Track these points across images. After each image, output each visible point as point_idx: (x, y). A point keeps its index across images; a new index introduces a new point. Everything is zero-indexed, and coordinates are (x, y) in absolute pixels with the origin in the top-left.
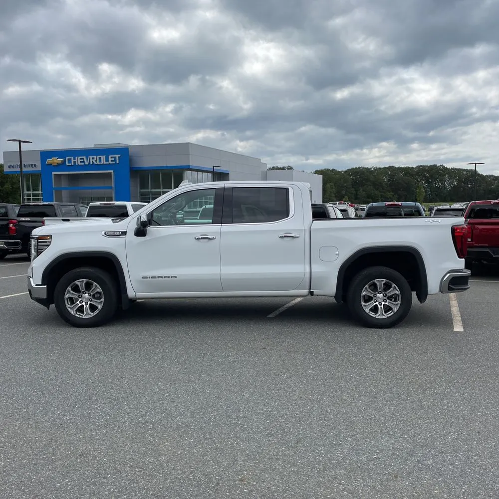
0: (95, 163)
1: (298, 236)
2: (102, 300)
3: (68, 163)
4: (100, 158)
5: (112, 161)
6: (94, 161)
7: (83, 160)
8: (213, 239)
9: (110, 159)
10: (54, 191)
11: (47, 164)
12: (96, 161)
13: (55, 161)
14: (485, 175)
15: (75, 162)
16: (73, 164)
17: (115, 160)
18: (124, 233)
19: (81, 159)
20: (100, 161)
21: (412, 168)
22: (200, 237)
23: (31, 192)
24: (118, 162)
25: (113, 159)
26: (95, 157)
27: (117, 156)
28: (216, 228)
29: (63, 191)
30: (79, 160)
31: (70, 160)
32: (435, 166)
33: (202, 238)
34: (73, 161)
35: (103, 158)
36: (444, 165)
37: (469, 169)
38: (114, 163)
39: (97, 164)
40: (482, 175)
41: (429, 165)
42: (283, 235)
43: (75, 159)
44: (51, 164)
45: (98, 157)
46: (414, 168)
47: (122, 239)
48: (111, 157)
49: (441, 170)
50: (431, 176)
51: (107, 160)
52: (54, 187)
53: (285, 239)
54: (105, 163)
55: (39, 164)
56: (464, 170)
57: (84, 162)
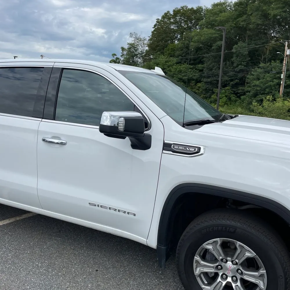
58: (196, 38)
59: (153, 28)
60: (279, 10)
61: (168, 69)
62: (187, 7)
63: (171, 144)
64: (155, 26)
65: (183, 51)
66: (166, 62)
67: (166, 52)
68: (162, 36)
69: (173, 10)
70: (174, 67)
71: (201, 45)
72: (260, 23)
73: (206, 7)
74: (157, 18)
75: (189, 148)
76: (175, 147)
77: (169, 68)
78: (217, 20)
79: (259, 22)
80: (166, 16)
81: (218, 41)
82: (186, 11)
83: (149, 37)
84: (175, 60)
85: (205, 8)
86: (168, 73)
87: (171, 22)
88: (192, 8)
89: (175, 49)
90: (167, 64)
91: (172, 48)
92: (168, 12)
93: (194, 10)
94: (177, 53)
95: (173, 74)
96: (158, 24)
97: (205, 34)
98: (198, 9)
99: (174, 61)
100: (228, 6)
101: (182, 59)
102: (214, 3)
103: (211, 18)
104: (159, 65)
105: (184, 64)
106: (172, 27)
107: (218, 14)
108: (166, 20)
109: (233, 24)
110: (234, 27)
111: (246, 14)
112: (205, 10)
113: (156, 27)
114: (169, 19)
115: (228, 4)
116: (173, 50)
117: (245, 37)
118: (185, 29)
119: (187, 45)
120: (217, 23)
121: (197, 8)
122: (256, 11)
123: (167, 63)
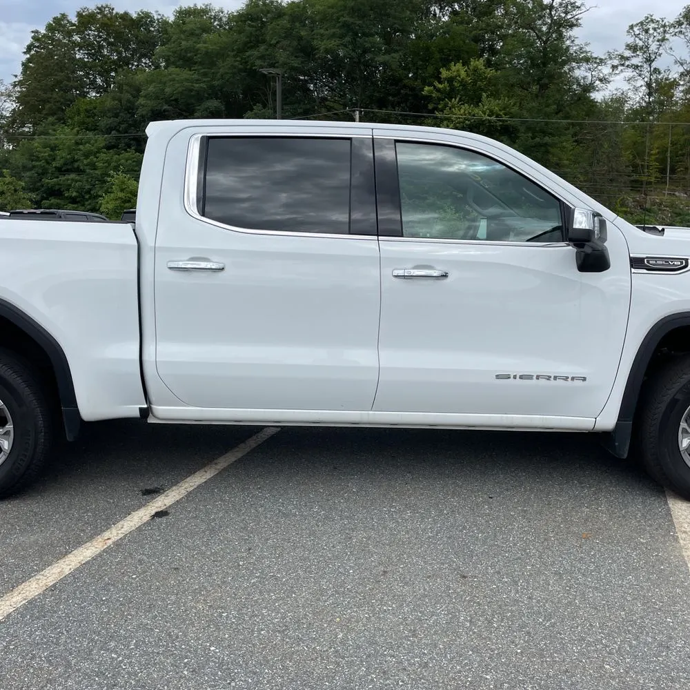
58: (151, 89)
59: (25, 53)
60: (335, 41)
61: (85, 162)
62: (113, 9)
63: (643, 259)
64: (29, 48)
65: (119, 118)
66: (77, 144)
67: (71, 118)
68: (56, 75)
69: (76, 13)
70: (102, 156)
71: (166, 107)
72: (296, 65)
73: (159, 15)
74: (34, 29)
75: (672, 262)
76: (651, 262)
77: (89, 160)
78: (198, 50)
79: (296, 63)
80: (58, 24)
81: (207, 99)
82: (111, 18)
83: (16, 76)
84: (101, 140)
85: (159, 17)
86: (88, 171)
87: (74, 42)
88: (126, 14)
89: (95, 111)
90: (80, 150)
91: (86, 110)
92: (64, 16)
93: (132, 19)
94: (104, 122)
95: (101, 175)
96: (37, 44)
97: (173, 80)
98: (142, 18)
99: (98, 143)
100: (215, 18)
101: (118, 138)
102: (181, 8)
103: (183, 43)
104: (59, 150)
105: (128, 150)
106: (78, 56)
107: (199, 36)
108: (58, 36)
109: (236, 63)
110: (240, 70)
111: (264, 41)
112: (158, 21)
113: (33, 52)
114: (69, 34)
115: (213, 14)
116: (90, 113)
117: (265, 95)
118: (114, 62)
119: (129, 105)
120: (199, 56)
121: (138, 14)
122: (285, 38)
123: (81, 147)
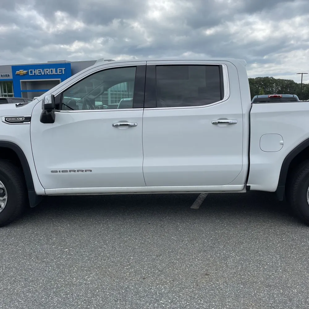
0: (49, 74)
1: (234, 121)
2: (6, 197)
3: (31, 74)
4: (52, 70)
5: (59, 72)
6: (48, 72)
7: (40, 72)
8: (135, 126)
9: (58, 71)
10: (22, 93)
11: (17, 75)
12: (49, 72)
13: (22, 72)
14: (298, 83)
15: (35, 73)
16: (34, 74)
17: (62, 72)
18: (28, 119)
19: (39, 71)
20: (52, 72)
21: (253, 79)
22: (119, 124)
23: (7, 94)
24: (63, 73)
25: (61, 71)
26: (48, 69)
27: (63, 69)
28: (137, 113)
29: (28, 93)
30: (38, 72)
31: (31, 72)
32: (267, 77)
33: (121, 125)
34: (33, 72)
35: (54, 70)
36: (273, 77)
37: (288, 79)
38: (61, 73)
39: (50, 75)
40: (296, 83)
41: (264, 77)
42: (217, 121)
43: (35, 71)
44: (19, 75)
45: (50, 69)
46: (254, 79)
47: (25, 126)
48: (59, 70)
49: (271, 80)
50: (265, 84)
51: (56, 72)
52: (21, 90)
53: (220, 125)
54: (55, 74)
55: (11, 74)
56: (286, 80)
57: (41, 73)
